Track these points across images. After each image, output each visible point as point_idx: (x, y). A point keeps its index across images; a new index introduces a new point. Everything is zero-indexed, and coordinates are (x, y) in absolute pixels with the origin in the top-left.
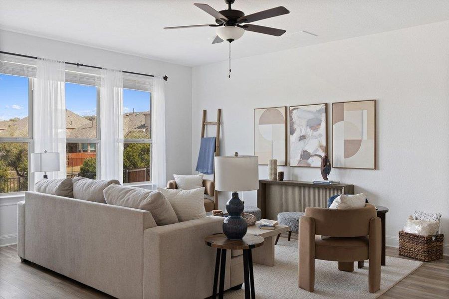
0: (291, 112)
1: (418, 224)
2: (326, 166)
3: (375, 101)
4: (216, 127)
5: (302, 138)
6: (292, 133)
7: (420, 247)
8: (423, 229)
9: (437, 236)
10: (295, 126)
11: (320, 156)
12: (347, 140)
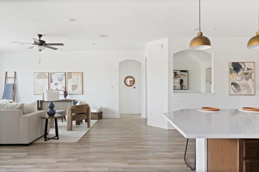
0: (51, 75)
1: (96, 109)
2: (66, 94)
3: (82, 73)
4: (13, 79)
5: (56, 84)
6: (51, 82)
7: (97, 116)
8: (97, 110)
9: (101, 112)
10: (53, 80)
11: (63, 91)
12: (73, 85)
